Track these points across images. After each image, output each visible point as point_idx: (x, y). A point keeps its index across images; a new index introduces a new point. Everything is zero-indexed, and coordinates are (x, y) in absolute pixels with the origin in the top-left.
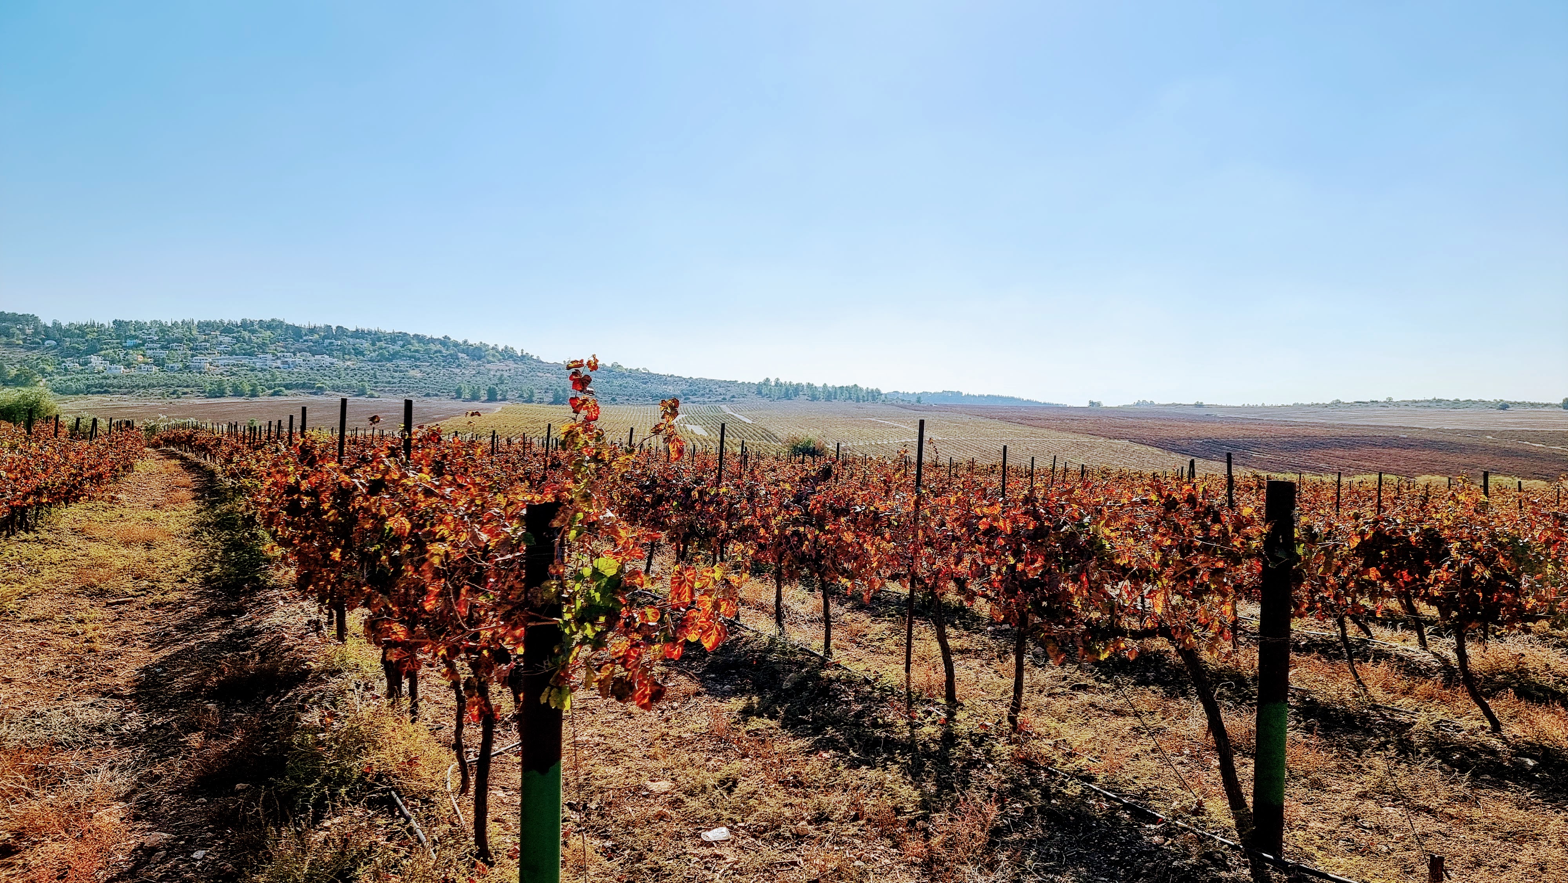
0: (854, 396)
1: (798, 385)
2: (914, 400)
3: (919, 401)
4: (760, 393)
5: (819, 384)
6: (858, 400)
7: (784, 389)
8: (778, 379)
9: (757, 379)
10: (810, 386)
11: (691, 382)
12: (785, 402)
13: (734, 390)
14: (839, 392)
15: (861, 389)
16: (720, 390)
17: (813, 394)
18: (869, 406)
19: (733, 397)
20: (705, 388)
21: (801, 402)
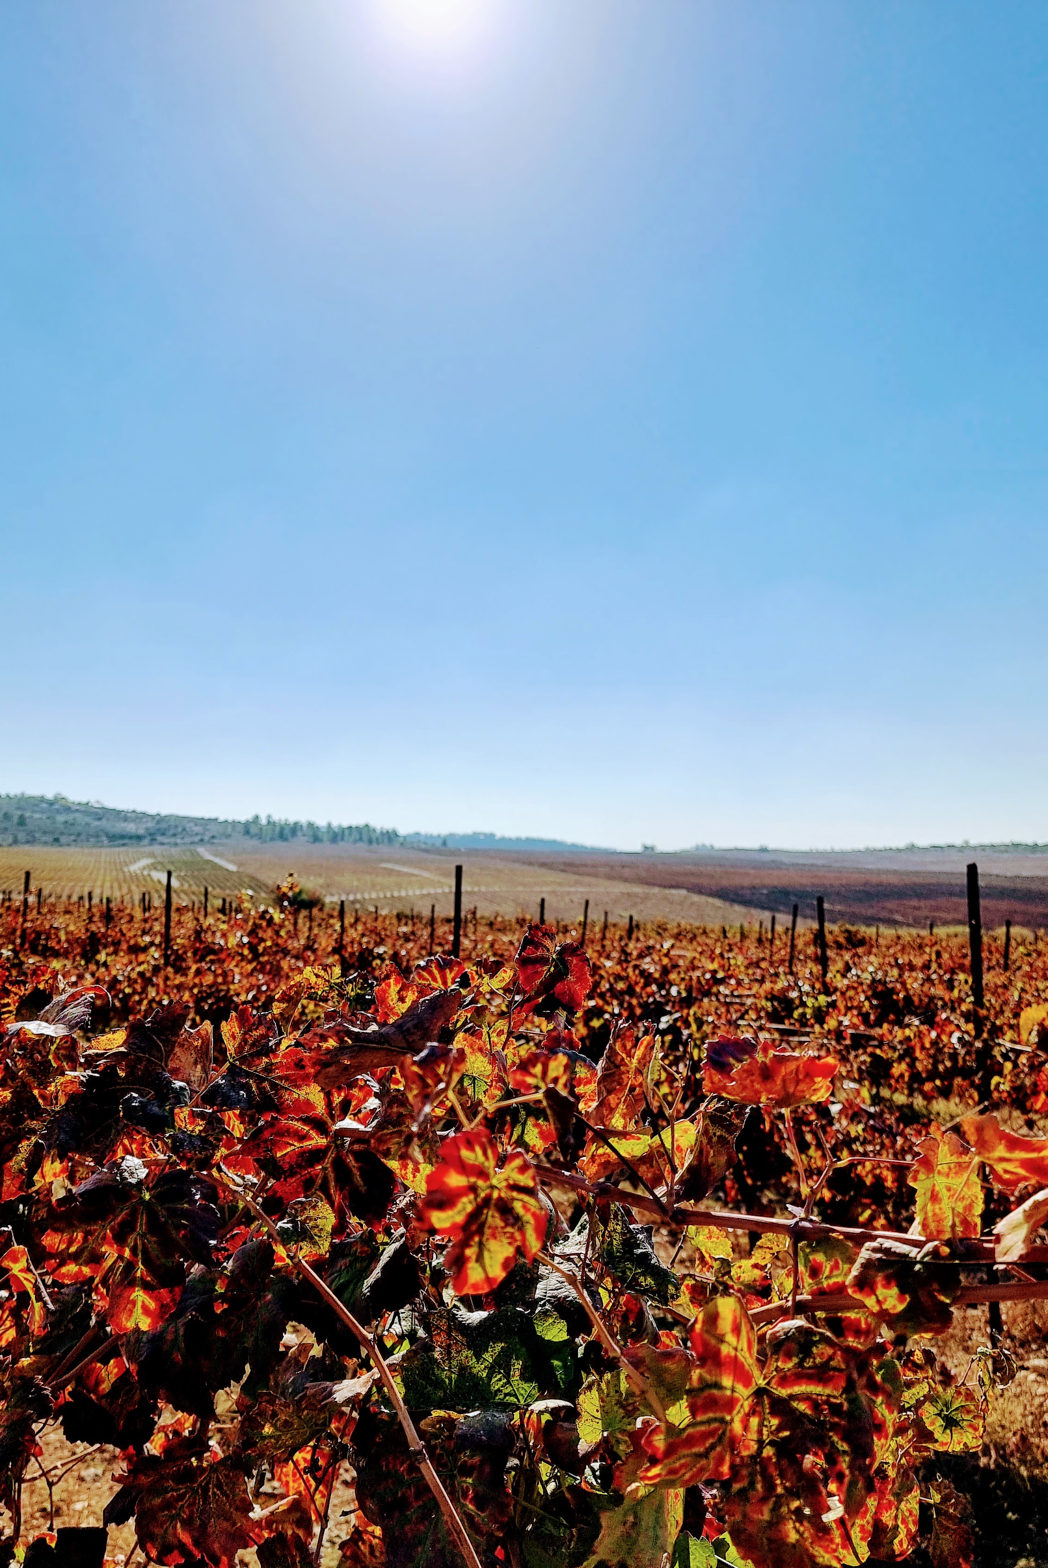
0: (365, 838)
1: (296, 824)
2: (439, 843)
3: (444, 843)
4: (247, 832)
5: (321, 822)
6: (370, 842)
7: (277, 830)
8: (269, 816)
9: (243, 815)
10: (310, 825)
11: (160, 819)
12: (280, 844)
13: (214, 829)
14: (347, 832)
15: (374, 830)
16: (197, 829)
17: (314, 834)
18: (384, 849)
19: (213, 837)
20: (176, 827)
21: (299, 846)
